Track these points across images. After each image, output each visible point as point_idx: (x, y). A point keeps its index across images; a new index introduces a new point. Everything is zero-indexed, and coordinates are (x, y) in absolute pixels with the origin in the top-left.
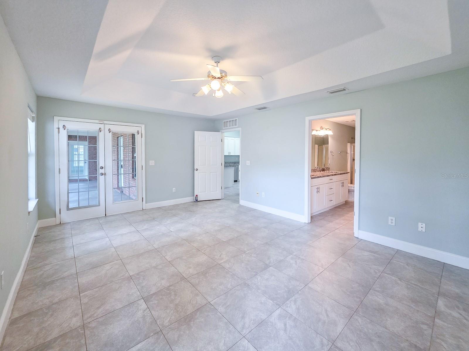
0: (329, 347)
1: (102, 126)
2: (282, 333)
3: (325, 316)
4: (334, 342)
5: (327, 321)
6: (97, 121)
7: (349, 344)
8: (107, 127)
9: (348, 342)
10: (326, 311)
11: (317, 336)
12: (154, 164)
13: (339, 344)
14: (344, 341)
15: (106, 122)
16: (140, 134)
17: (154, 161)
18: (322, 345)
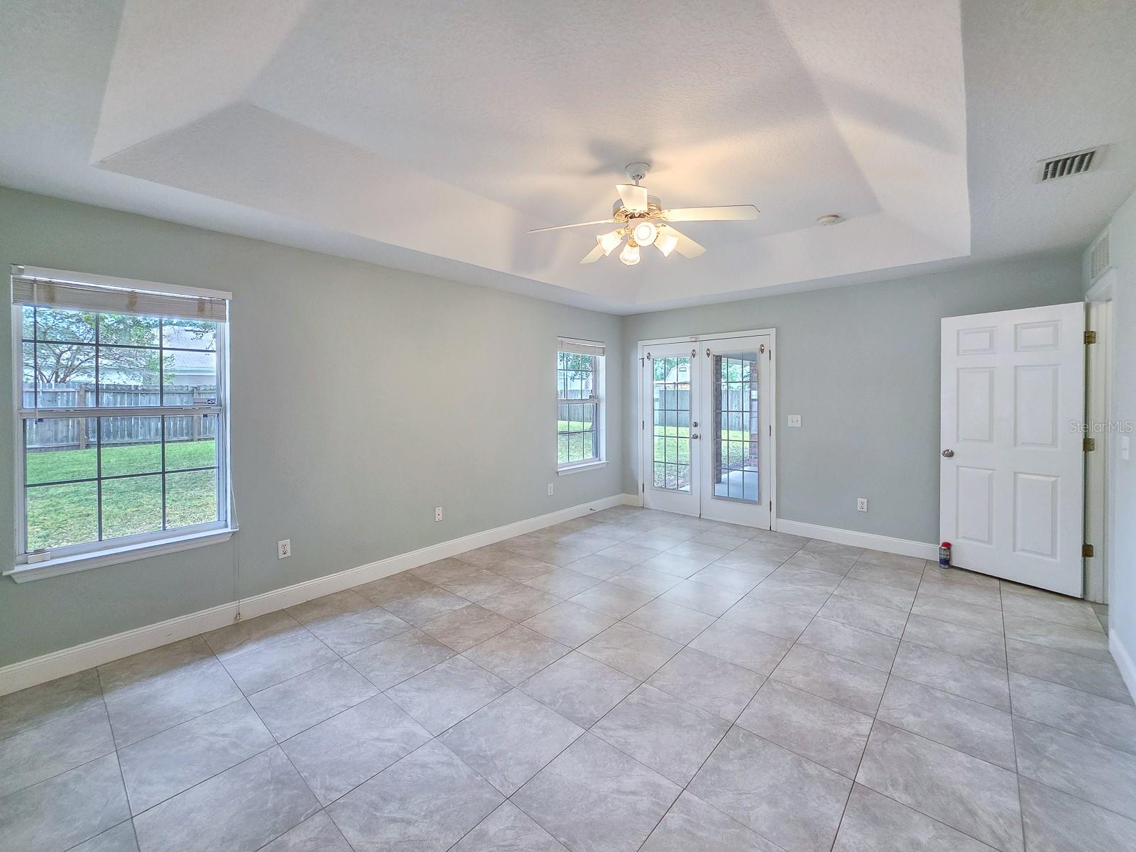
0: (320, 798)
1: (696, 346)
2: (375, 734)
3: (394, 815)
4: (327, 810)
5: (378, 814)
6: (688, 339)
7: (310, 840)
8: (706, 345)
9: (316, 839)
10: (409, 823)
11: (350, 785)
12: (799, 425)
13: (319, 819)
14: (321, 831)
15: (702, 337)
16: (766, 353)
17: (799, 417)
18: (329, 789)
